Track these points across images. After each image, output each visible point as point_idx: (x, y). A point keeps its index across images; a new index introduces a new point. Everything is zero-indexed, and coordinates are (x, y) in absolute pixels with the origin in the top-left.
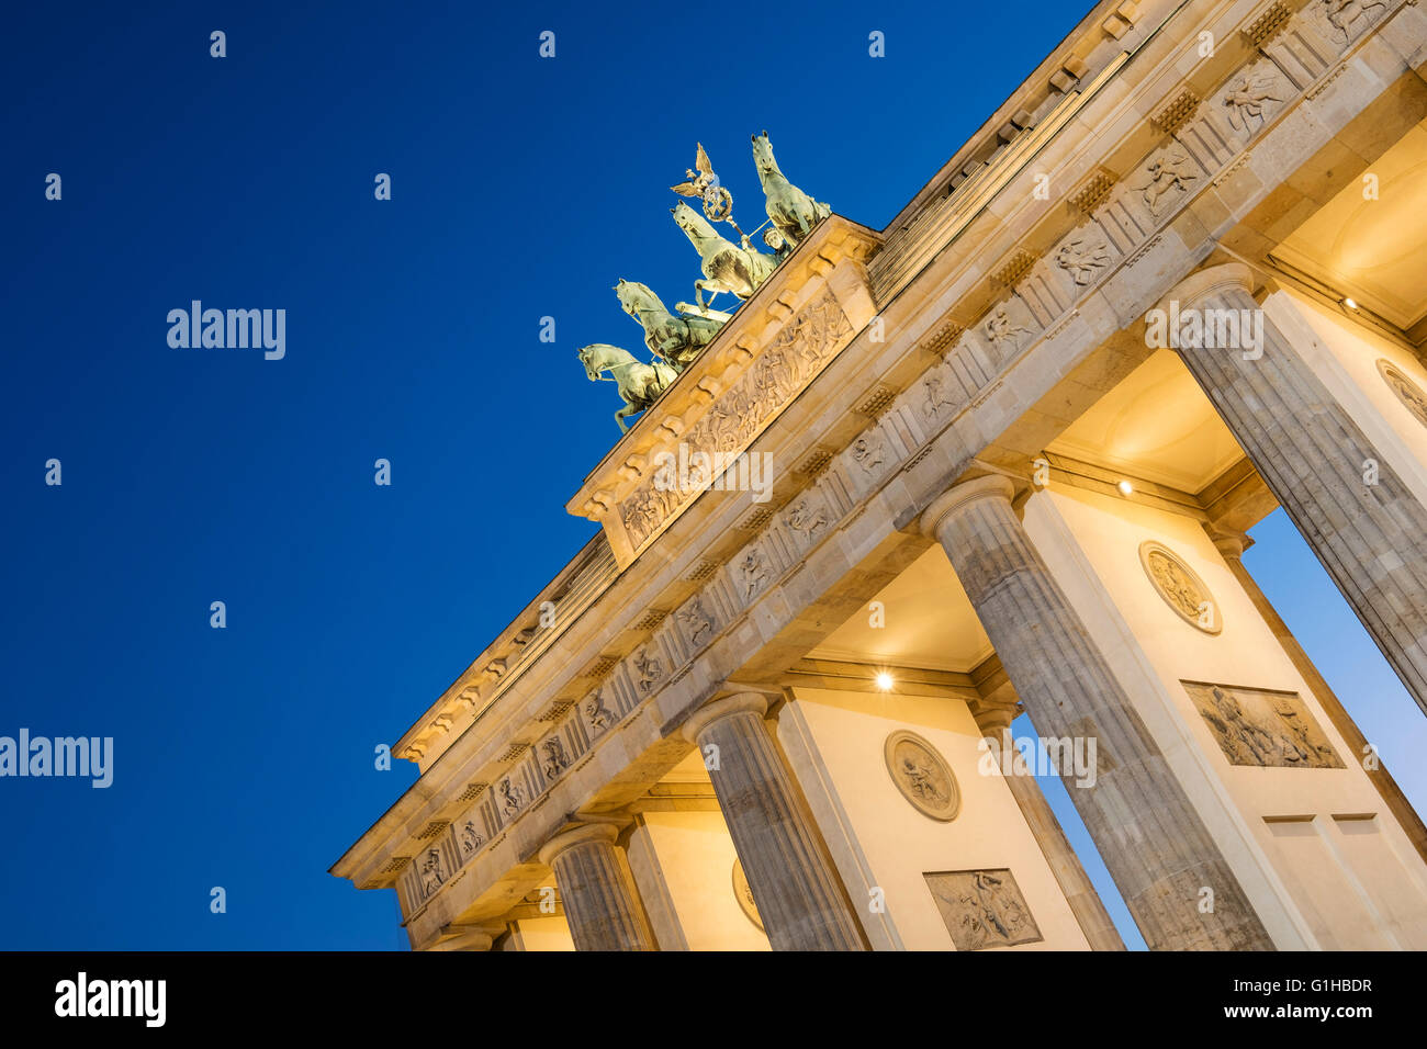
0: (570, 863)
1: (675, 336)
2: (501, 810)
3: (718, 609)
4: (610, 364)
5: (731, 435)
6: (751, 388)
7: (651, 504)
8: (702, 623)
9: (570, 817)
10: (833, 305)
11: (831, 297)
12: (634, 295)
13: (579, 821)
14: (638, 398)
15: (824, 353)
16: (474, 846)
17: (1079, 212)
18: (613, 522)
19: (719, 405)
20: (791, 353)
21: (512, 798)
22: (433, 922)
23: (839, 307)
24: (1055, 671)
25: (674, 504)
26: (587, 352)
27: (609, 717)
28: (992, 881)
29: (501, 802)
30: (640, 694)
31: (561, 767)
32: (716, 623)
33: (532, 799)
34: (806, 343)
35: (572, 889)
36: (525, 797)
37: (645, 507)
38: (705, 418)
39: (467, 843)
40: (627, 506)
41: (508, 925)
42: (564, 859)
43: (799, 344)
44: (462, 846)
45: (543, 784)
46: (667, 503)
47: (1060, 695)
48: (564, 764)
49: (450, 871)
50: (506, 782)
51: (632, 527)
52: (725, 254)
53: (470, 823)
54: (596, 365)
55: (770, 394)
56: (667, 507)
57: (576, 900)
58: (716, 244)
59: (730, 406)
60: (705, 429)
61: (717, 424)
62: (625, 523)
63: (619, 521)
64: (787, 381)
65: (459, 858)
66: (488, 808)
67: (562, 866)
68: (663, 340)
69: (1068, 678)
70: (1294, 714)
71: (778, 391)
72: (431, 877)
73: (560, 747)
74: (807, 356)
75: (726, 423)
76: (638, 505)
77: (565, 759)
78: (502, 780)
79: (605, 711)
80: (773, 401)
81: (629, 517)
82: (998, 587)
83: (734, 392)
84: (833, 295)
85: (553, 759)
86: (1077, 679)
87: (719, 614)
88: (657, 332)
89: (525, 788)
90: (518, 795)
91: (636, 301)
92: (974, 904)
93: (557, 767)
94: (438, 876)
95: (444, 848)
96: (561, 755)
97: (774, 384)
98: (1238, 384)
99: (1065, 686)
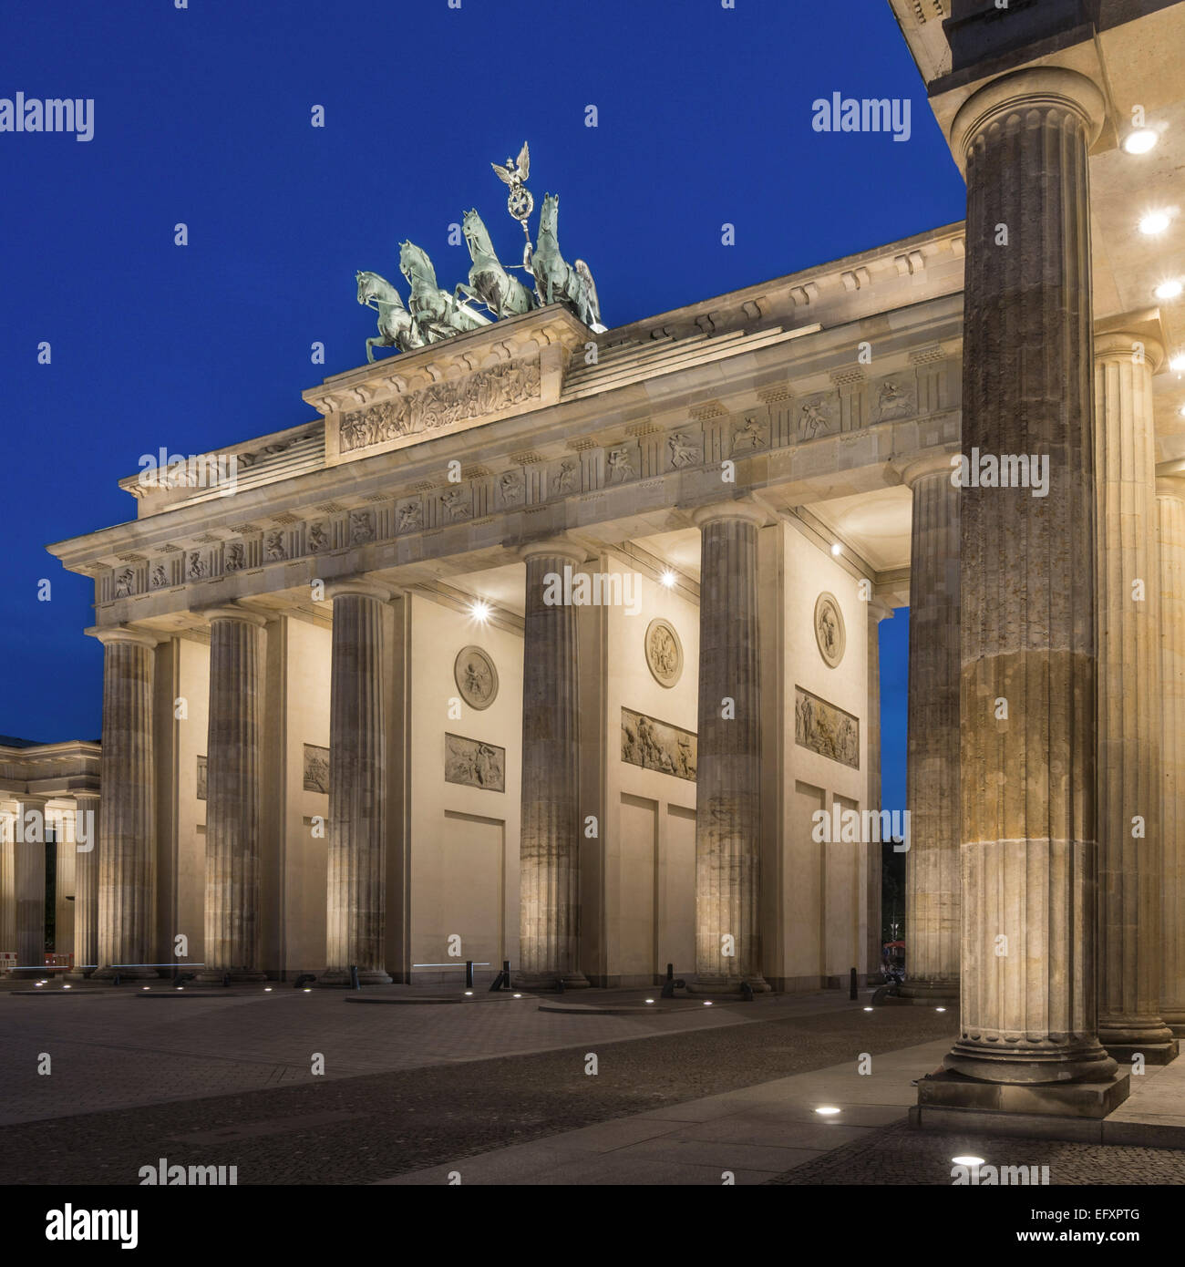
0: (223, 627)
1: (432, 310)
2: (187, 571)
3: (378, 526)
4: (380, 297)
5: (434, 416)
6: (461, 391)
7: (364, 428)
8: (364, 530)
9: (233, 601)
10: (536, 371)
11: (537, 363)
12: (414, 256)
13: (239, 606)
14: (390, 336)
15: (516, 401)
16: (160, 583)
17: (697, 419)
18: (333, 423)
19: (436, 389)
20: (496, 385)
21: (197, 567)
22: (117, 616)
23: (540, 374)
24: (546, 674)
25: (379, 439)
26: (362, 277)
27: (281, 553)
28: (490, 752)
29: (189, 566)
30: (308, 550)
31: (238, 566)
32: (374, 535)
33: (211, 575)
34: (508, 385)
35: (220, 644)
36: (207, 572)
37: (358, 427)
38: (424, 391)
39: (155, 579)
40: (347, 418)
41: (172, 638)
42: (220, 624)
43: (504, 381)
44: (151, 579)
45: (222, 571)
46: (374, 434)
47: (542, 689)
48: (241, 566)
49: (138, 590)
50: (196, 554)
51: (344, 436)
52: (490, 274)
53: (162, 567)
54: (367, 292)
55: (471, 405)
56: (373, 438)
57: (220, 651)
58: (487, 261)
59: (444, 394)
60: (420, 398)
61: (428, 401)
62: (341, 429)
63: (338, 425)
64: (485, 403)
65: (147, 584)
66: (178, 564)
67: (218, 626)
68: (422, 309)
69: (550, 682)
70: (687, 746)
71: (477, 406)
72: (123, 587)
73: (241, 551)
74: (505, 395)
75: (434, 405)
76: (355, 423)
77: (243, 562)
78: (194, 552)
79: (280, 548)
80: (471, 411)
81: (345, 427)
82: (541, 613)
83: (450, 387)
84: (540, 363)
85: (234, 558)
86: (555, 684)
87: (378, 531)
88: (419, 300)
89: (208, 565)
90: (202, 568)
91: (414, 264)
92: (470, 760)
93: (235, 566)
94: (128, 589)
95: (138, 573)
96: (241, 559)
97: (477, 400)
98: (714, 580)
99: (547, 685)
